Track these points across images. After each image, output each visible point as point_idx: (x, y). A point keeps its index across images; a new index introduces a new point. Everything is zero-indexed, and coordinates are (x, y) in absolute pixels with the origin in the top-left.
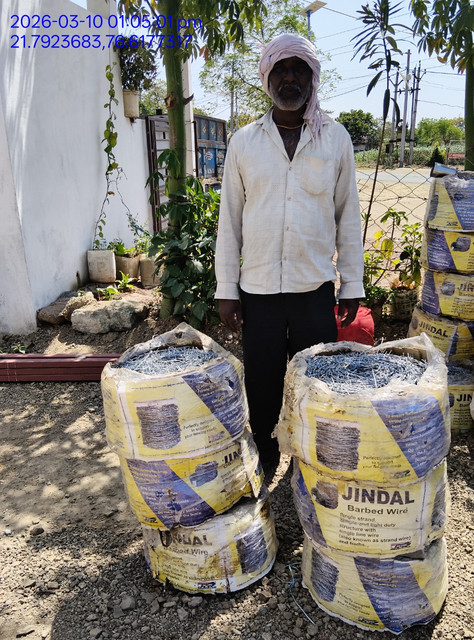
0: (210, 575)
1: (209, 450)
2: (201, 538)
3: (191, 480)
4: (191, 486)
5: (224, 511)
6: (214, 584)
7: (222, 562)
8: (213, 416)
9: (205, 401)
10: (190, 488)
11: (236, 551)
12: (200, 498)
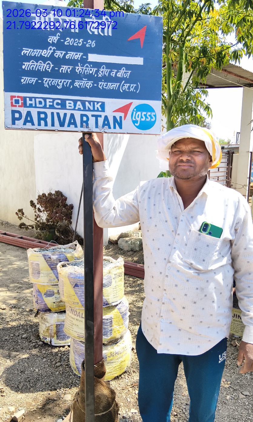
0: (46, 335)
1: (48, 284)
2: (46, 318)
3: (45, 294)
4: (43, 296)
5: (55, 311)
6: (46, 338)
7: (50, 331)
8: (52, 272)
9: (49, 265)
10: (43, 297)
11: (55, 328)
12: (45, 302)
